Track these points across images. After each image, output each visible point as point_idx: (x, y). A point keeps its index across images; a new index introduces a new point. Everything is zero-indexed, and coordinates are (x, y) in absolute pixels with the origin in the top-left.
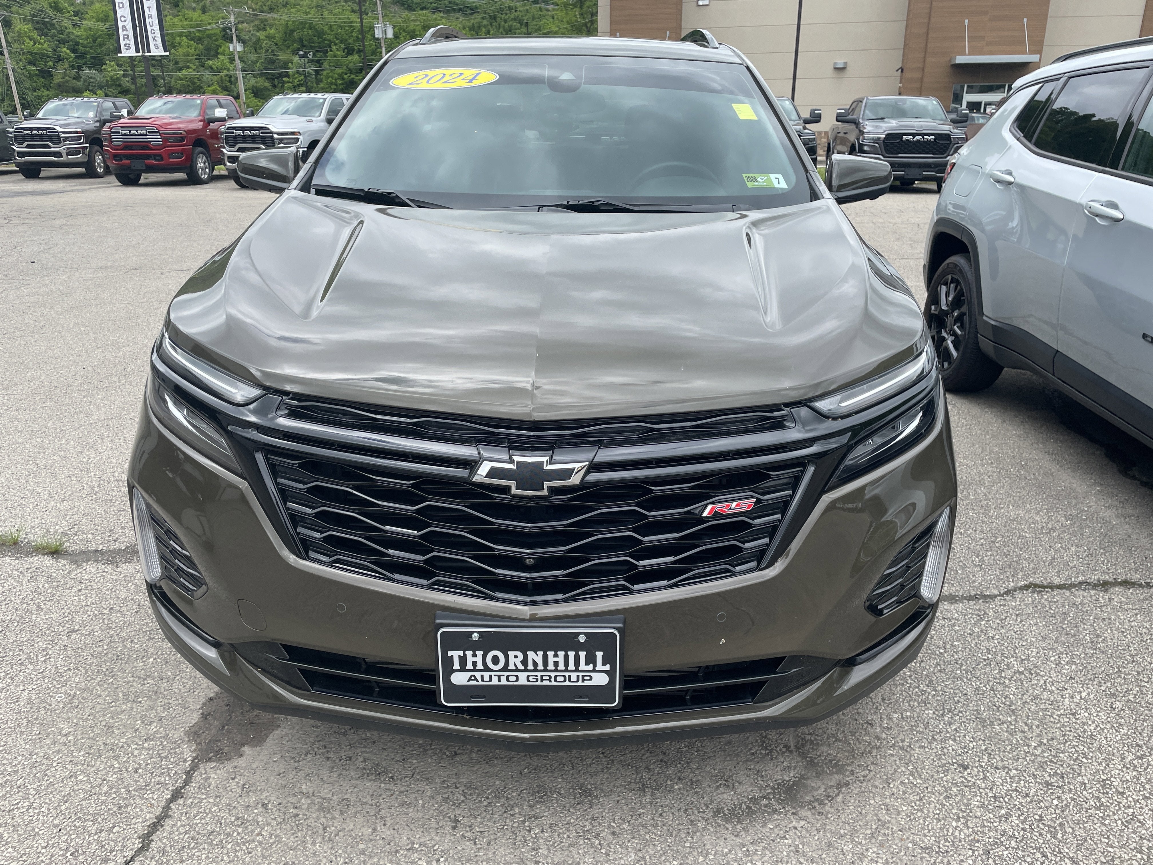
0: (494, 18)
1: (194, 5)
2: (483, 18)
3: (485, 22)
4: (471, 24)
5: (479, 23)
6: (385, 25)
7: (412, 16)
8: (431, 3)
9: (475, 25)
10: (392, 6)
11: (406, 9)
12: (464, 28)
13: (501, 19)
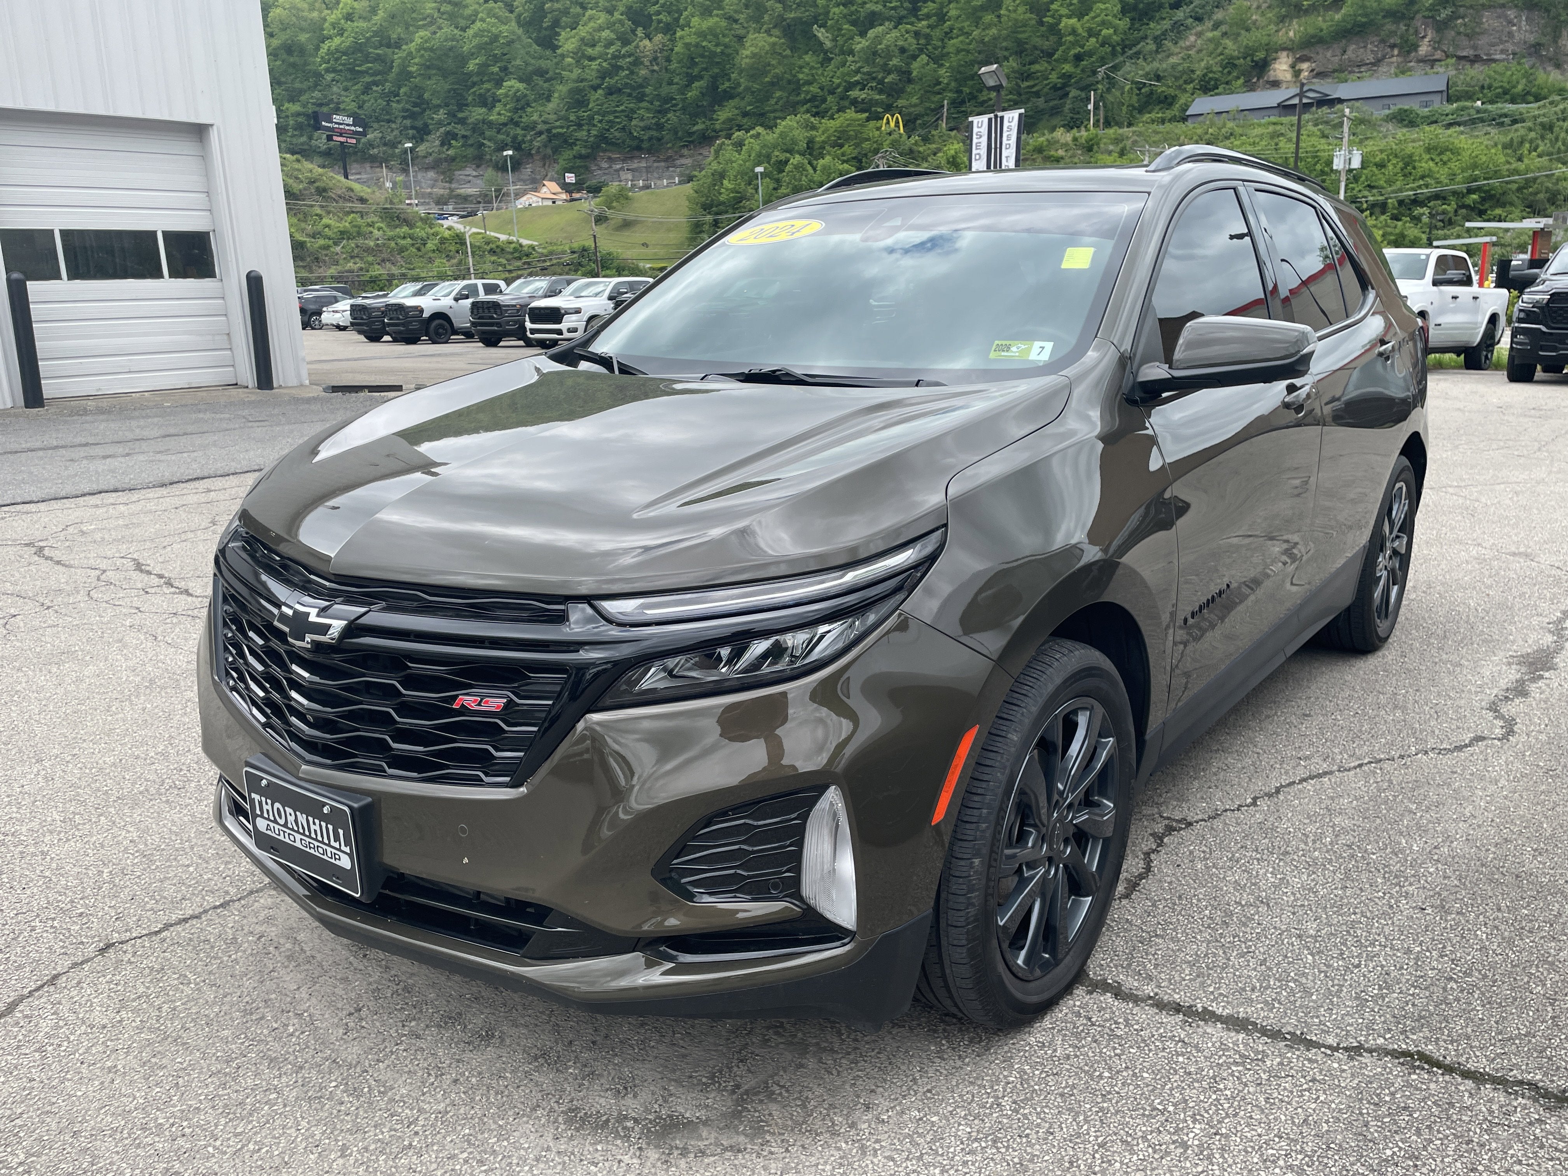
0: (1550, 128)
1: (1111, 147)
2: (1530, 130)
3: (1533, 135)
4: (1509, 138)
5: (1522, 137)
6: (1350, 152)
7: (1413, 134)
8: (1447, 115)
9: (1515, 140)
10: (1384, 124)
11: (1406, 126)
12: (1496, 145)
13: (1561, 128)
